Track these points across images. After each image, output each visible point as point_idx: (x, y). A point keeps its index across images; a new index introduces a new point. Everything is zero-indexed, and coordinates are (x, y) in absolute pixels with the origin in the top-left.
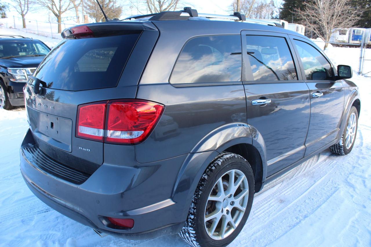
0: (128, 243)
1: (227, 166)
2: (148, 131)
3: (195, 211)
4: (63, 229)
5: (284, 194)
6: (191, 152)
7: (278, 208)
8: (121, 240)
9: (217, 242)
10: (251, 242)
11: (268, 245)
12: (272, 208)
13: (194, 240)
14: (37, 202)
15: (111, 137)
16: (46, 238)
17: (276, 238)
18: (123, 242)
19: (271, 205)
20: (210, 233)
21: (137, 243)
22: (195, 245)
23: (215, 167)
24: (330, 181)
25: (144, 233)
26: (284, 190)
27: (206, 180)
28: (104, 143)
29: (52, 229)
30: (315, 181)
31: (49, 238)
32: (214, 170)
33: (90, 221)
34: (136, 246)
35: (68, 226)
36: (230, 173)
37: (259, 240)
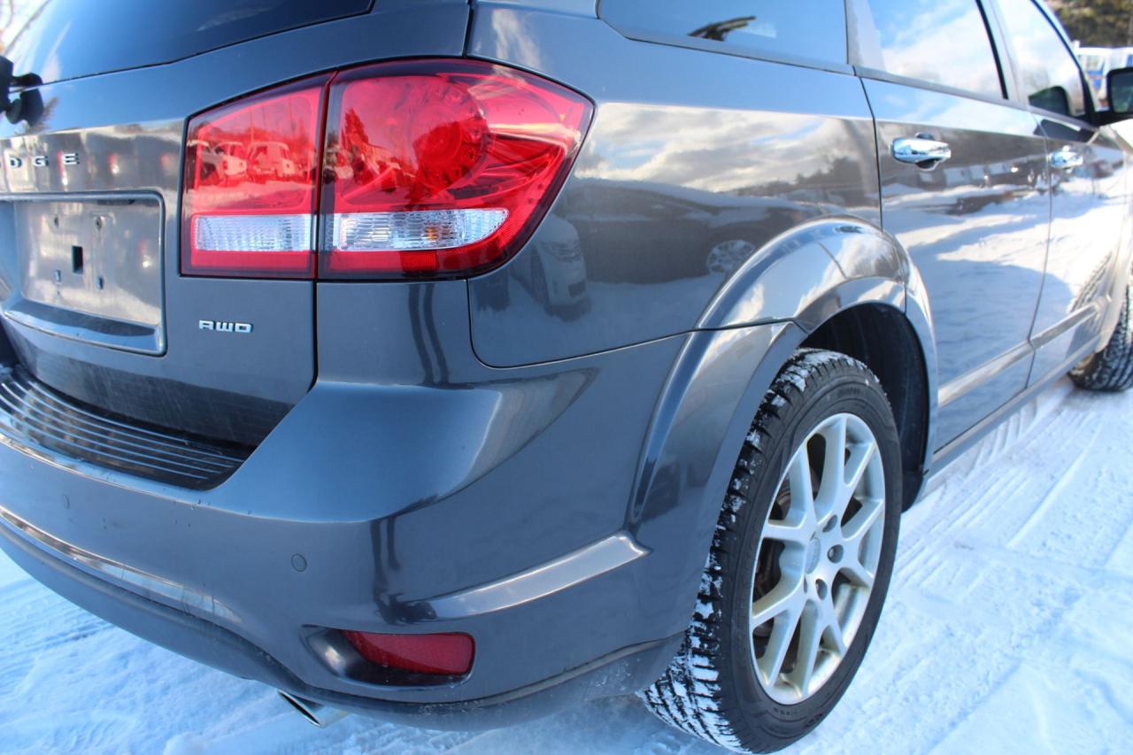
0: (416, 741)
1: (824, 394)
2: (526, 211)
3: (718, 584)
4: (149, 698)
5: (965, 525)
6: (700, 326)
7: (959, 574)
8: (385, 733)
9: (788, 713)
10: (901, 704)
11: (970, 710)
12: (936, 573)
13: (709, 710)
14: (46, 601)
15: (350, 249)
16: (78, 743)
17: (991, 683)
18: (399, 736)
19: (932, 562)
20: (766, 676)
21: (454, 739)
22: (707, 732)
23: (783, 396)
24: (1104, 475)
25: (520, 694)
26: (956, 511)
27: (756, 449)
28: (315, 280)
29: (102, 702)
30: (1052, 478)
31: (91, 740)
32: (781, 407)
33: (265, 654)
34: (455, 749)
35: (166, 689)
36: (828, 427)
37: (930, 695)
